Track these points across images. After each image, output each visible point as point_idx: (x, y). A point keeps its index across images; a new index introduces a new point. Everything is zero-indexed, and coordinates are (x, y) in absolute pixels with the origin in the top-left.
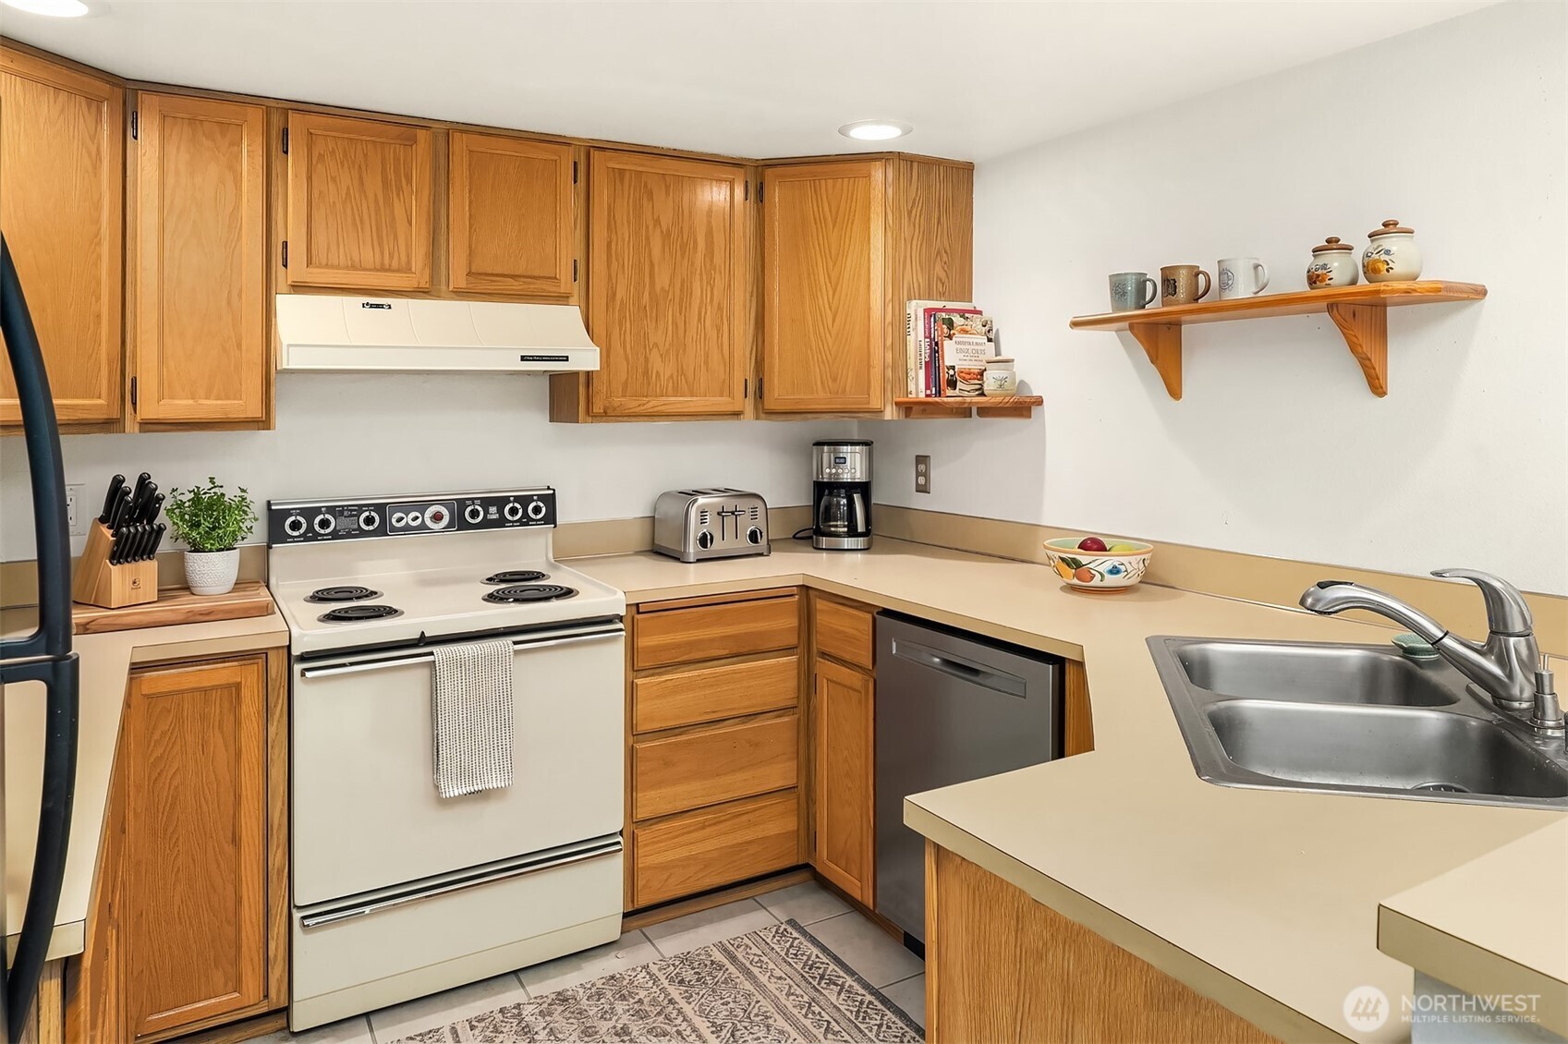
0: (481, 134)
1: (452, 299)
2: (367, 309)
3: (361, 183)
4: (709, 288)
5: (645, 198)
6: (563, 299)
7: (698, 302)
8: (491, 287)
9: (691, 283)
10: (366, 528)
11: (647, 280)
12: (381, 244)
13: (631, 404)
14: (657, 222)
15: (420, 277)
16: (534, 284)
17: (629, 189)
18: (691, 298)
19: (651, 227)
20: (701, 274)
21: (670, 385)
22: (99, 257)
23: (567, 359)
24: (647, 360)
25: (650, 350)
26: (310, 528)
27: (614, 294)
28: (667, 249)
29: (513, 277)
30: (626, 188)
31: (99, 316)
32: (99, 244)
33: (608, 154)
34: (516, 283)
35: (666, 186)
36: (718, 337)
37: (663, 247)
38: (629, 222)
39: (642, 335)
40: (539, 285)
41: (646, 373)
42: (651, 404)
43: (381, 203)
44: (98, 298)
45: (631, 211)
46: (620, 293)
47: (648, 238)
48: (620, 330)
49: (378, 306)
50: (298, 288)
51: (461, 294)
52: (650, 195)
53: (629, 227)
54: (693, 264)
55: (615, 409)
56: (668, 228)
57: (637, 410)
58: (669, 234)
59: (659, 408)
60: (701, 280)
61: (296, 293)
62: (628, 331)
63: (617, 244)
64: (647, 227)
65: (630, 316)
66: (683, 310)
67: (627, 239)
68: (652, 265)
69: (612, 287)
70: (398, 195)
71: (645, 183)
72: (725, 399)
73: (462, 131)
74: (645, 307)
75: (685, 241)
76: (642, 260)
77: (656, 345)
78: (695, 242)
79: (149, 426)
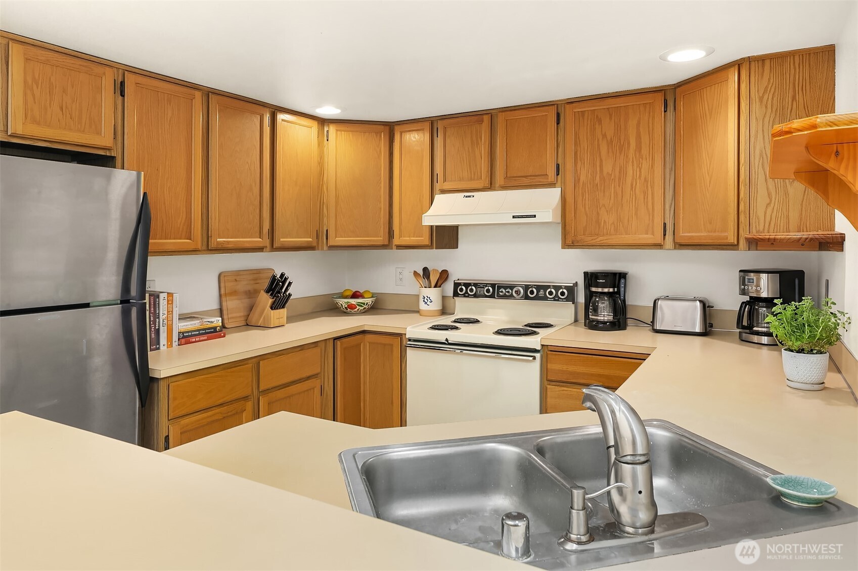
0: (511, 110)
1: (500, 190)
2: (465, 198)
3: (463, 144)
4: (638, 170)
5: (597, 124)
6: (552, 185)
7: (631, 178)
8: (516, 183)
9: (626, 167)
10: (487, 294)
11: (598, 169)
12: (470, 169)
13: (589, 240)
14: (604, 136)
15: (485, 182)
16: (535, 179)
17: (588, 121)
18: (626, 176)
19: (600, 140)
20: (633, 162)
21: (613, 228)
22: (381, 188)
23: (535, 216)
24: (598, 214)
25: (600, 209)
26: (466, 292)
27: (579, 179)
28: (610, 151)
29: (526, 177)
30: (586, 121)
31: (381, 208)
32: (381, 183)
33: (574, 105)
34: (527, 180)
35: (610, 114)
36: (644, 198)
37: (608, 149)
38: (587, 140)
39: (595, 201)
40: (538, 179)
41: (598, 222)
42: (598, 240)
43: (470, 151)
44: (380, 202)
45: (589, 133)
46: (583, 178)
47: (598, 145)
48: (583, 198)
49: (469, 196)
50: (443, 192)
51: (504, 188)
52: (600, 121)
53: (587, 142)
54: (627, 157)
55: (578, 242)
56: (611, 138)
57: (591, 242)
58: (612, 141)
59: (604, 241)
60: (633, 165)
61: (442, 194)
62: (587, 199)
63: (580, 152)
64: (598, 140)
65: (588, 191)
66: (621, 184)
67: (586, 148)
68: (601, 161)
69: (578, 176)
70: (477, 147)
71: (597, 116)
72: (649, 236)
73: (502, 112)
74: (597, 185)
75: (622, 143)
76: (595, 159)
77: (604, 205)
78: (629, 144)
79: (399, 247)
